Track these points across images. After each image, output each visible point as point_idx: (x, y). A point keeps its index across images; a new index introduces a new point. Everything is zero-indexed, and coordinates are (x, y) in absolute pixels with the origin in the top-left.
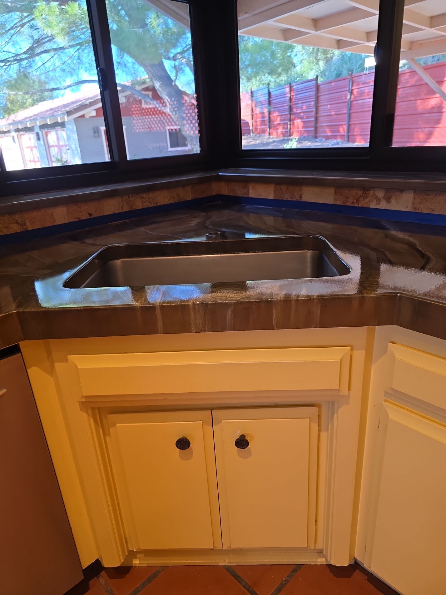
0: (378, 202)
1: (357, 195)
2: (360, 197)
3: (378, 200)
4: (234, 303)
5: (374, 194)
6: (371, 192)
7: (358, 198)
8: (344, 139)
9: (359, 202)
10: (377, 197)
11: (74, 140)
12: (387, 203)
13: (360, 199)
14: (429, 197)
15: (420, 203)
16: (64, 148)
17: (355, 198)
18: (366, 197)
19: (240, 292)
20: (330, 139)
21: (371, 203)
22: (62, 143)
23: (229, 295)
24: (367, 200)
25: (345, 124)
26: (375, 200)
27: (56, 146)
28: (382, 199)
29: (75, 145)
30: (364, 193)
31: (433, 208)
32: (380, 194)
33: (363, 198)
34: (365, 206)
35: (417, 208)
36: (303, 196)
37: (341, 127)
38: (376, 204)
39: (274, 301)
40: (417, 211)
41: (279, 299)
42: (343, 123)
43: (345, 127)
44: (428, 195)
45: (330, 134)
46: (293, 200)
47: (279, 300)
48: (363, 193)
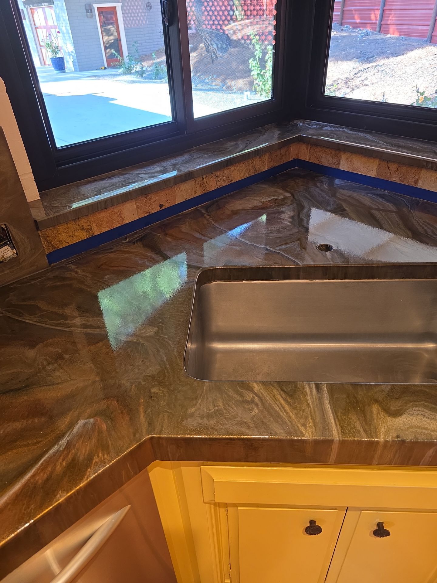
8: (376, 28)
11: (64, 20)
16: (53, 31)
20: (359, 27)
22: (50, 23)
25: (377, 10)
27: (44, 27)
29: (66, 27)
36: (420, 182)
37: (372, 12)
42: (376, 7)
43: (378, 13)
45: (358, 21)
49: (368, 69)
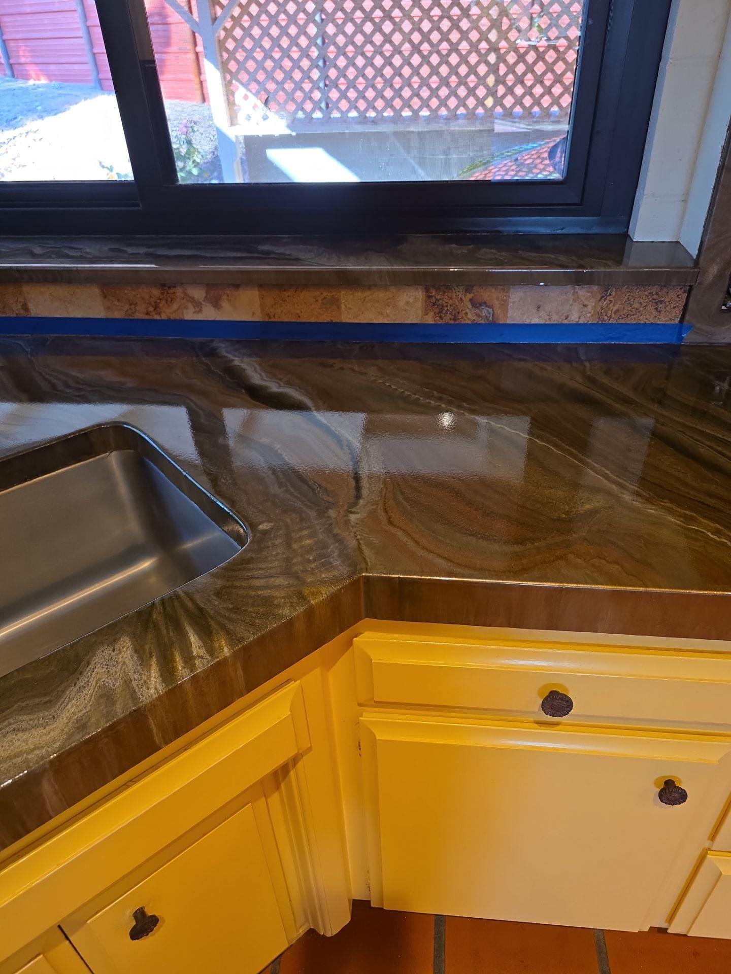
0: (197, 309)
1: (151, 297)
2: (158, 301)
3: (198, 306)
4: (51, 762)
5: (186, 294)
6: (179, 291)
7: (155, 302)
9: (160, 311)
10: (193, 298)
12: (215, 310)
13: (161, 305)
14: (287, 294)
15: (275, 304)
17: (150, 304)
18: (172, 300)
19: (46, 713)
21: (185, 311)
23: (26, 741)
24: (175, 306)
26: (190, 305)
28: (203, 303)
30: (165, 294)
31: (299, 312)
32: (198, 293)
33: (166, 303)
34: (173, 317)
35: (272, 315)
36: (31, 306)
38: (194, 313)
39: (146, 706)
40: (273, 320)
41: (157, 696)
44: (285, 290)
46: (8, 315)
47: (157, 698)
48: (163, 294)
49: (14, 139)
